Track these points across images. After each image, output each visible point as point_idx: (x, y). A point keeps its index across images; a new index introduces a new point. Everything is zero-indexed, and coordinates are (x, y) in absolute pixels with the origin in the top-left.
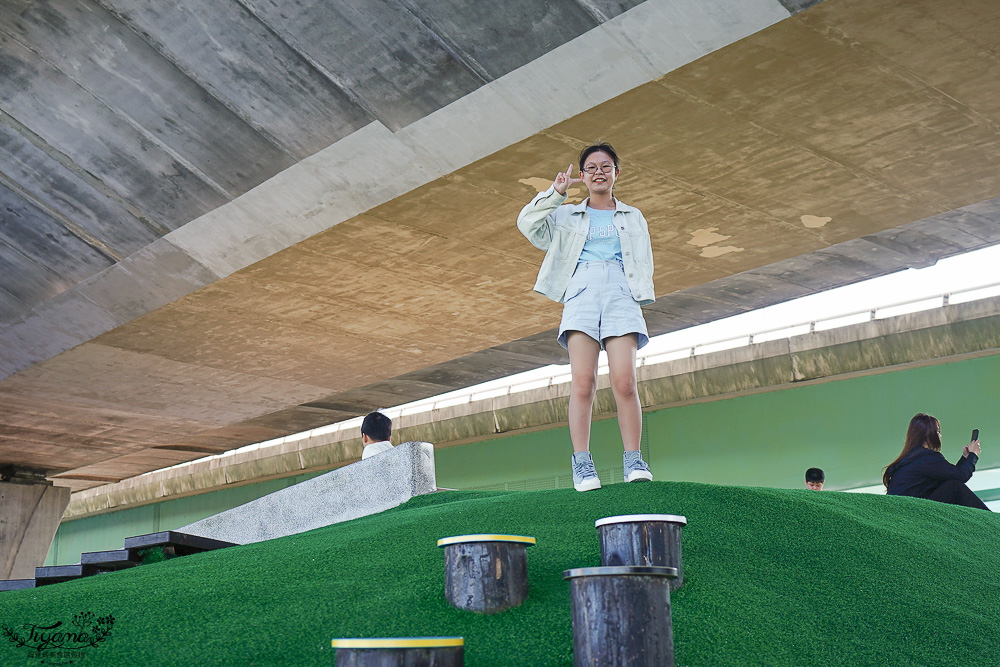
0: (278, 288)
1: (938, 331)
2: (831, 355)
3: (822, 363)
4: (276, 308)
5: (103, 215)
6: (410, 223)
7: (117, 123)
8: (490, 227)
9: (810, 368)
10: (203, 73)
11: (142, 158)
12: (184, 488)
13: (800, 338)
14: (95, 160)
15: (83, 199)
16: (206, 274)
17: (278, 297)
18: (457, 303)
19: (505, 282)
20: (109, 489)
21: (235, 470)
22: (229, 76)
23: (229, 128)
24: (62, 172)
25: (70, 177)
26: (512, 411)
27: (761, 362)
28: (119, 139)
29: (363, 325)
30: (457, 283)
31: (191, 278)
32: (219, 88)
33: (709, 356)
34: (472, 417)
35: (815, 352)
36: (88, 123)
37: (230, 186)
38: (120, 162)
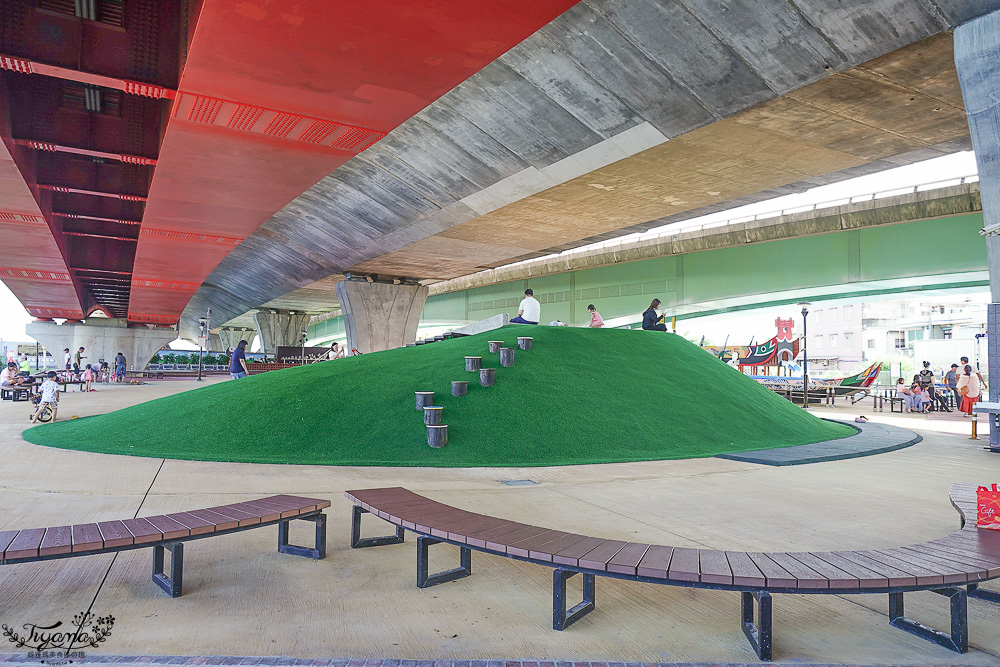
0: (504, 218)
1: (810, 221)
2: (763, 231)
3: (759, 235)
4: (505, 224)
5: (436, 193)
6: (549, 198)
7: (440, 163)
8: (582, 198)
9: (753, 237)
10: (469, 149)
11: (449, 174)
12: (479, 283)
13: (750, 222)
14: (432, 175)
15: (429, 187)
16: (476, 214)
17: (504, 220)
18: (576, 221)
19: (594, 214)
20: (446, 283)
21: (501, 275)
22: (478, 150)
23: (480, 166)
24: (420, 178)
25: (424, 180)
26: (621, 252)
27: (732, 233)
28: (441, 168)
29: (541, 228)
30: (574, 215)
31: (470, 214)
32: (474, 153)
33: (709, 229)
34: (604, 254)
35: (756, 229)
36: (429, 163)
37: (482, 185)
38: (441, 175)
